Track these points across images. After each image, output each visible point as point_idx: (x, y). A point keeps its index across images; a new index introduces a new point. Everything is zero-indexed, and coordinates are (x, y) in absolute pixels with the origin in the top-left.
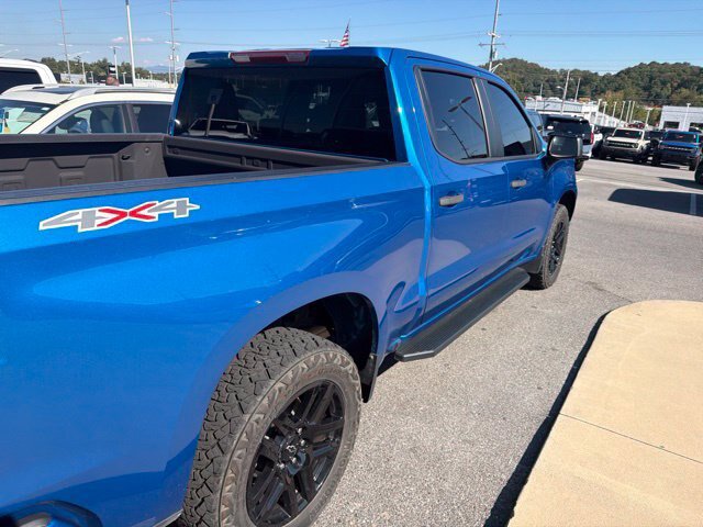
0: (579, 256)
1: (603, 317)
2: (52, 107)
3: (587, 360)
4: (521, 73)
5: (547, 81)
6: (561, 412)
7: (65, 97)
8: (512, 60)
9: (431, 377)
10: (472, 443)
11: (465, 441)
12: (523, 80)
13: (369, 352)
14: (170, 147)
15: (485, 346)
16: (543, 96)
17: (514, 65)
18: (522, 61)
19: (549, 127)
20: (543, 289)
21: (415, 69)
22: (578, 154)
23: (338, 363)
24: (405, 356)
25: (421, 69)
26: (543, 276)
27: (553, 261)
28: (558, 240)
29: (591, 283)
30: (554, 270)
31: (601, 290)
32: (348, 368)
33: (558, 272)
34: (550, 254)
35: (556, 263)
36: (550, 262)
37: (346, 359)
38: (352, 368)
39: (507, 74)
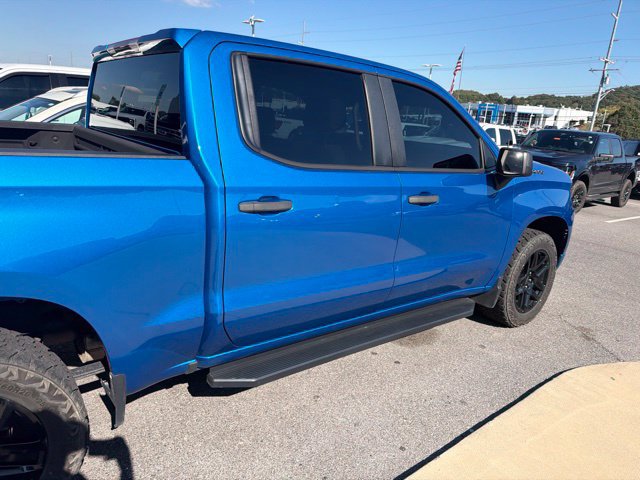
2: (56, 102)
7: (73, 96)
9: (285, 408)
13: (109, 370)
15: (382, 382)
20: (510, 327)
21: (233, 55)
22: (524, 172)
23: (10, 378)
24: (215, 380)
25: (249, 57)
26: (505, 312)
27: (528, 297)
28: (538, 273)
29: (582, 329)
30: (531, 307)
31: (589, 339)
32: (35, 385)
33: (539, 310)
34: (518, 286)
35: (532, 298)
36: (518, 297)
37: (31, 375)
38: (47, 386)
39: (629, 101)
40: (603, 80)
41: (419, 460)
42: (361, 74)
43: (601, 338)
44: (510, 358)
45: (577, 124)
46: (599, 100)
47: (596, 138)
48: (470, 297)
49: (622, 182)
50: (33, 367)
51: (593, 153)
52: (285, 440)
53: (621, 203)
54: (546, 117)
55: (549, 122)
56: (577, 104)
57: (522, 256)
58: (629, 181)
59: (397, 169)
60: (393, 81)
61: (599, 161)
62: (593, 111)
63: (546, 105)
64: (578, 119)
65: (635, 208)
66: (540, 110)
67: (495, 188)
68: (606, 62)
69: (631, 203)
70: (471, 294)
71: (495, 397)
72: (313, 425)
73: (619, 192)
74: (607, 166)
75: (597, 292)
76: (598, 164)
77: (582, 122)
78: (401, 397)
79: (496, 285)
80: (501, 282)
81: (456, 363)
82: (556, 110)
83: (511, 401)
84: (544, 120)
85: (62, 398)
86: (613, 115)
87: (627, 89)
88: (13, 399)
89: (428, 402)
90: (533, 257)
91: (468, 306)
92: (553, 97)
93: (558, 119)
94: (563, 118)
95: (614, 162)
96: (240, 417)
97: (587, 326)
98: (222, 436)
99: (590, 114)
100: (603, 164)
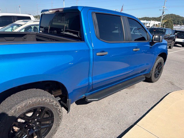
0: (171, 73)
1: (169, 94)
2: (22, 25)
3: (155, 107)
4: (174, 18)
5: (182, 20)
6: (137, 124)
7: (25, 23)
8: (171, 15)
9: (102, 106)
10: (104, 129)
11: (102, 128)
12: (174, 20)
13: (67, 98)
14: (37, 36)
15: (125, 98)
16: (180, 25)
17: (172, 16)
18: (174, 15)
19: (176, 34)
20: (153, 82)
21: (92, 13)
22: (161, 41)
23: (48, 102)
24: (88, 100)
25: (96, 13)
26: (152, 79)
27: (157, 74)
28: (160, 68)
29: (170, 82)
30: (157, 77)
31: (173, 84)
32: (53, 103)
33: (159, 78)
34: (155, 72)
35: (158, 75)
36: (155, 75)
37: (52, 101)
38: (55, 103)
39: (169, 18)
40: (163, 13)
41: (140, 117)
42: (120, 16)
43: (175, 84)
44: (155, 90)
45: (155, 25)
46: (162, 18)
47: (165, 30)
48: (143, 75)
49: (172, 42)
50: (52, 99)
51: (165, 34)
52: (105, 114)
53: (171, 48)
54: (147, 24)
55: (148, 25)
56: (155, 20)
57: (156, 63)
58: (173, 41)
59: (130, 42)
60: (128, 18)
61: (166, 36)
62: (161, 21)
63: (146, 20)
64: (156, 24)
65: (175, 49)
66: (145, 22)
67: (151, 46)
68: (164, 7)
69: (174, 48)
70: (144, 74)
71: (154, 101)
72: (111, 110)
73: (171, 45)
74: (168, 38)
75: (171, 72)
76: (166, 37)
77: (157, 25)
78: (131, 102)
79: (150, 72)
80: (151, 71)
81: (142, 93)
82: (149, 21)
83: (158, 101)
84: (146, 25)
85: (58, 106)
86: (166, 23)
87: (169, 15)
88: (48, 107)
89: (138, 103)
90: (159, 63)
91: (143, 78)
92: (148, 18)
93: (150, 24)
94: (151, 24)
95: (170, 36)
96: (91, 110)
97: (171, 81)
98: (89, 114)
99: (160, 22)
100: (167, 37)
